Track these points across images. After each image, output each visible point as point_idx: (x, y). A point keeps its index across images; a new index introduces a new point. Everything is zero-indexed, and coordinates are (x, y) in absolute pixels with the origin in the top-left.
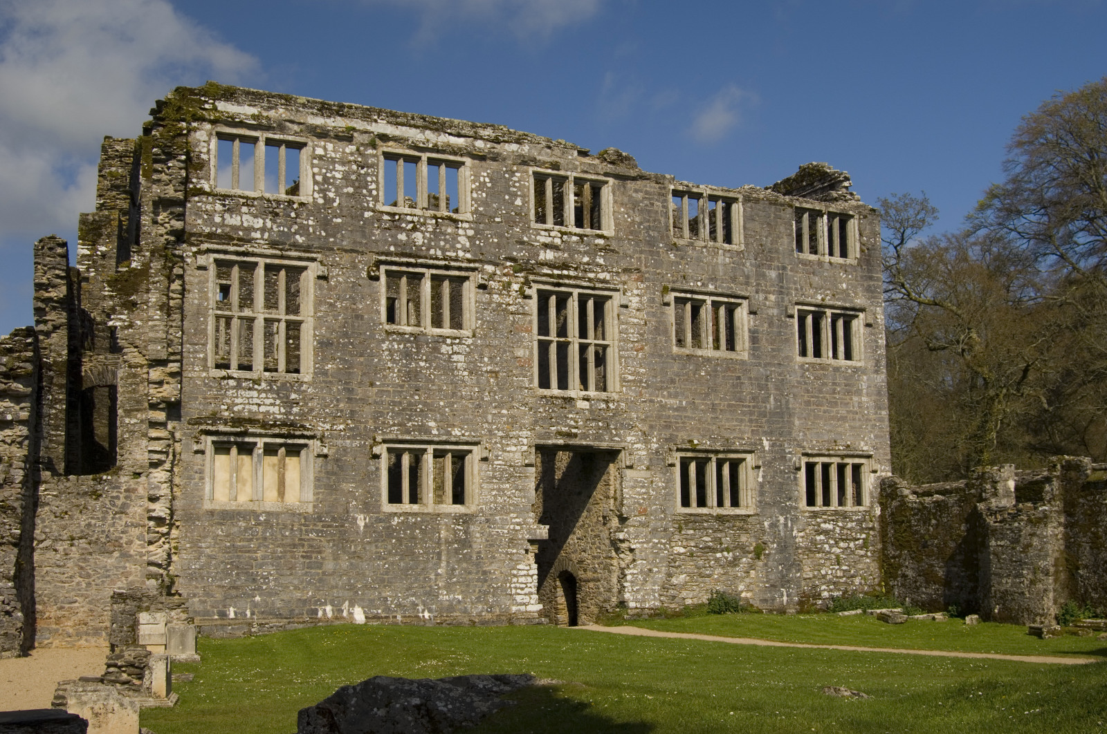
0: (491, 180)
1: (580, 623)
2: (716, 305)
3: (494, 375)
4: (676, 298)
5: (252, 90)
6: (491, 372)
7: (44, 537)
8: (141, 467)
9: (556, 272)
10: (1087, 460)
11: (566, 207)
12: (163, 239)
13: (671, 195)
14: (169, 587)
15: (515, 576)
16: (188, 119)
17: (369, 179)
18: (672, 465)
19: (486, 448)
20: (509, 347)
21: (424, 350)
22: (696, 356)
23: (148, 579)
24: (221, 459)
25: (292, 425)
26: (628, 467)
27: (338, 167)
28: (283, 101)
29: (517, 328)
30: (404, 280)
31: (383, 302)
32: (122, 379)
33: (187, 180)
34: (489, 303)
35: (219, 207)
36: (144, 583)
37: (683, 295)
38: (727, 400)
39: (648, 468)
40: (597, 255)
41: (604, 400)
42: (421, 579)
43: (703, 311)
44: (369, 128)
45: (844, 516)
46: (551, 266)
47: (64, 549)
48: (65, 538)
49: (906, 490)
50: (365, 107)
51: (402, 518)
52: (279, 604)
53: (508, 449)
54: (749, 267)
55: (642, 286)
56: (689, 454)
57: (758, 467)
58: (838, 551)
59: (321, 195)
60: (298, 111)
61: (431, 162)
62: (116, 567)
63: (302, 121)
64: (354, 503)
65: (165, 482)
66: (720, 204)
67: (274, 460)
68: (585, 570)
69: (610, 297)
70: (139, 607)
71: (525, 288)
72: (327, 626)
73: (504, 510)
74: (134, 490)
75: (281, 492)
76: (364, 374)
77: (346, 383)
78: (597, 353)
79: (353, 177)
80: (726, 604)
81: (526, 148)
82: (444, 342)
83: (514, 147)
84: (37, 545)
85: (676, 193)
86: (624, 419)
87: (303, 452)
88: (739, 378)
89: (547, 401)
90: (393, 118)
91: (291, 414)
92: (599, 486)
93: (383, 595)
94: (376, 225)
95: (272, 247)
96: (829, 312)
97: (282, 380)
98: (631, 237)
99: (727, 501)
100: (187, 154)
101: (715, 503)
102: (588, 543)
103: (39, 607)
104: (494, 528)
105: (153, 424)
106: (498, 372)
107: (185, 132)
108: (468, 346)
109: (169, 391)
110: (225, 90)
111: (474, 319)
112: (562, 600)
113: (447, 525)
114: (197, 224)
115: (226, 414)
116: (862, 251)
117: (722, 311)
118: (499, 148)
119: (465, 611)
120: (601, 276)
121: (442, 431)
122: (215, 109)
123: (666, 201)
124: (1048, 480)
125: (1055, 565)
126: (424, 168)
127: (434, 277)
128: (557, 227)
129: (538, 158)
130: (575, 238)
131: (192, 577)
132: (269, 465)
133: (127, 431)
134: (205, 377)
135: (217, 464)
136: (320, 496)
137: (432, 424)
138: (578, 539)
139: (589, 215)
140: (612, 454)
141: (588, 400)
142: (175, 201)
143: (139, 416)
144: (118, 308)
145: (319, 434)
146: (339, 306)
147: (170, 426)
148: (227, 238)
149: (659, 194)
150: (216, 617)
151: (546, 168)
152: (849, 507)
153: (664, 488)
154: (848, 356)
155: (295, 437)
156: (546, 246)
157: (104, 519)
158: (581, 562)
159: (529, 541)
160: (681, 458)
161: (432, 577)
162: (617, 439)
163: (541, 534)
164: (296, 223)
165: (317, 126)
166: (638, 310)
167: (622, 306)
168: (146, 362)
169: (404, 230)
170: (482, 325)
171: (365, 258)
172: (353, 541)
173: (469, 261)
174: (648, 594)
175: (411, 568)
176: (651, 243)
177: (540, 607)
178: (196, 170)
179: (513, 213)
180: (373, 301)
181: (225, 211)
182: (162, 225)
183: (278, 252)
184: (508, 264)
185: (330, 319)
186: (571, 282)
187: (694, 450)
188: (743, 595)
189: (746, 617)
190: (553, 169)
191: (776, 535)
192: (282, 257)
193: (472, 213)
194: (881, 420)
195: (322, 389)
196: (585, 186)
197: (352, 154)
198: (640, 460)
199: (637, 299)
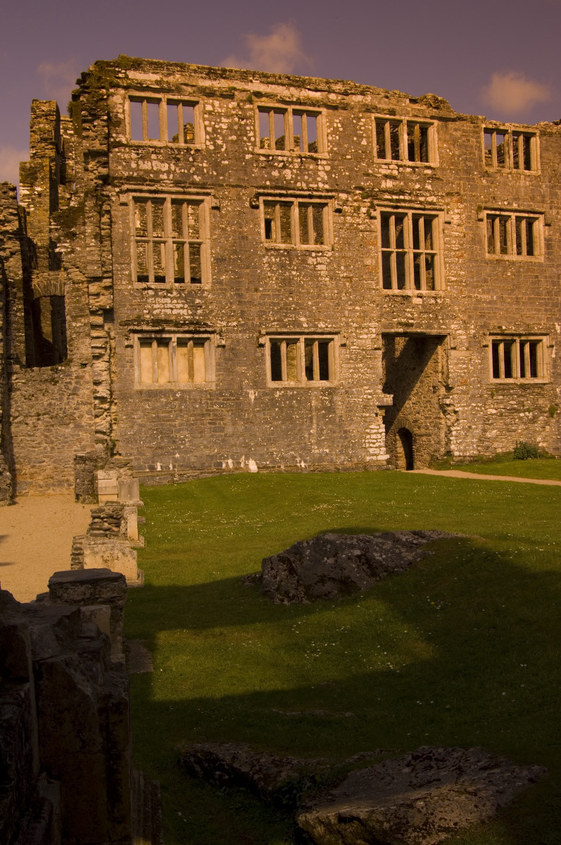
0: (343, 125)
1: (415, 467)
2: (519, 219)
3: (349, 280)
4: (488, 215)
5: (154, 60)
6: (346, 277)
7: (18, 414)
8: (87, 359)
9: (395, 197)
11: (401, 145)
12: (93, 183)
13: (483, 132)
14: (112, 449)
15: (368, 434)
16: (107, 86)
17: (248, 128)
18: (486, 346)
19: (344, 337)
20: (360, 257)
21: (295, 262)
22: (504, 261)
23: (97, 443)
24: (146, 351)
25: (197, 323)
26: (452, 349)
27: (224, 120)
28: (179, 68)
29: (365, 243)
30: (278, 207)
31: (263, 225)
32: (68, 292)
33: (108, 136)
35: (134, 156)
36: (93, 446)
37: (493, 212)
38: (527, 294)
39: (467, 349)
40: (426, 182)
41: (433, 297)
42: (298, 437)
43: (508, 225)
44: (246, 87)
46: (391, 192)
47: (33, 423)
48: (33, 414)
50: (242, 70)
51: (282, 392)
52: (193, 459)
53: (361, 337)
54: (544, 188)
55: (462, 206)
56: (499, 338)
57: (552, 346)
59: (212, 143)
60: (190, 76)
61: (296, 112)
62: (72, 435)
63: (194, 84)
64: (246, 381)
65: (105, 370)
66: (521, 138)
67: (184, 350)
68: (419, 428)
69: (437, 216)
70: (95, 466)
71: (371, 211)
72: (229, 475)
73: (359, 384)
74: (82, 377)
75: (191, 375)
76: (251, 282)
77: (237, 290)
78: (427, 260)
79: (236, 127)
80: (528, 452)
81: (368, 99)
82: (310, 255)
83: (360, 98)
84: (13, 420)
85: (487, 131)
86: (449, 311)
87: (206, 344)
88: (537, 277)
89: (390, 299)
90: (265, 78)
91: (196, 315)
92: (429, 363)
93: (270, 450)
94: (255, 165)
95: (176, 186)
97: (188, 289)
98: (452, 167)
99: (528, 373)
100: (108, 114)
101: (519, 375)
102: (421, 407)
103: (18, 466)
104: (352, 397)
105: (94, 327)
106: (352, 277)
107: (105, 97)
108: (329, 258)
109: (105, 301)
110: (133, 62)
111: (332, 236)
112: (400, 450)
113: (316, 396)
114: (119, 170)
115: (148, 316)
117: (524, 224)
118: (348, 99)
119: (332, 461)
120: (430, 199)
121: (311, 325)
122: (127, 77)
123: (479, 137)
126: (290, 117)
127: (301, 205)
128: (395, 161)
129: (378, 106)
130: (409, 170)
131: (128, 441)
132: (181, 355)
133: (74, 332)
134: (130, 289)
135: (143, 355)
136: (221, 377)
137: (303, 319)
138: (414, 404)
139: (419, 150)
140: (440, 339)
141: (421, 297)
142: (101, 152)
143: (83, 320)
144: (62, 238)
145: (218, 330)
146: (229, 230)
147: (106, 328)
148: (141, 180)
149: (474, 132)
150: (148, 470)
151: (385, 114)
153: (480, 364)
155: (200, 332)
156: (386, 177)
157: (61, 399)
158: (415, 421)
159: (378, 407)
160: (493, 340)
161: (306, 436)
162: (443, 327)
163: (387, 401)
164: (193, 166)
165: (206, 88)
166: (458, 225)
167: (446, 223)
168: (86, 279)
169: (276, 168)
170: (339, 241)
171: (247, 191)
172: (246, 411)
173: (328, 191)
174: (468, 445)
175: (291, 430)
176: (468, 171)
177: (388, 456)
178: (115, 127)
179: (360, 152)
180: (255, 225)
181: (139, 158)
182: (92, 172)
183: (181, 189)
184: (358, 192)
185: (222, 240)
186: (407, 205)
187: (502, 334)
188: (540, 445)
189: (544, 462)
190: (390, 115)
192: (184, 193)
193: (329, 153)
195: (219, 295)
196: (416, 128)
197: (234, 109)
198: (461, 343)
199: (458, 216)
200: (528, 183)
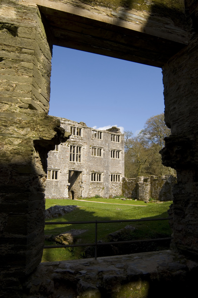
0: (64, 127)
1: (74, 199)
4: (92, 148)
6: (62, 158)
9: (73, 142)
10: (154, 176)
11: (75, 132)
15: (65, 191)
18: (90, 174)
19: (61, 170)
20: (65, 154)
21: (52, 154)
22: (95, 157)
26: (83, 174)
29: (67, 151)
34: (62, 147)
38: (99, 164)
39: (86, 175)
40: (80, 140)
41: (80, 163)
43: (96, 150)
45: (117, 183)
49: (127, 179)
51: (47, 181)
53: (64, 171)
54: (104, 143)
55: (87, 145)
56: (93, 173)
57: (104, 175)
58: (116, 189)
66: (99, 133)
68: (75, 191)
69: (82, 147)
71: (68, 145)
73: (63, 180)
78: (79, 156)
80: (98, 197)
81: (69, 122)
82: (55, 153)
83: (68, 122)
85: (93, 131)
86: (83, 167)
88: (101, 161)
89: (71, 163)
92: (78, 177)
96: (116, 151)
98: (85, 137)
99: (99, 180)
101: (97, 180)
102: (76, 186)
104: (62, 183)
108: (59, 154)
111: (60, 149)
112: (71, 195)
113: (54, 183)
116: (121, 141)
117: (99, 150)
118: (65, 122)
119: (56, 197)
120: (80, 143)
121: (54, 167)
123: (91, 132)
124: (148, 179)
125: (149, 192)
128: (74, 135)
129: (71, 124)
130: (77, 137)
137: (52, 166)
138: (74, 185)
139: (79, 133)
140: (81, 172)
141: (77, 163)
151: (73, 126)
152: (118, 182)
153: (89, 178)
154: (118, 158)
156: (72, 138)
158: (75, 189)
159: (67, 186)
161: (51, 191)
162: (82, 170)
163: (69, 184)
166: (86, 149)
174: (85, 195)
176: (88, 138)
177: (68, 196)
186: (76, 144)
187: (94, 172)
188: (100, 195)
189: (101, 199)
191: (106, 186)
194: (123, 168)
196: (79, 129)
198: (85, 173)
199: (86, 147)
200: (100, 142)
